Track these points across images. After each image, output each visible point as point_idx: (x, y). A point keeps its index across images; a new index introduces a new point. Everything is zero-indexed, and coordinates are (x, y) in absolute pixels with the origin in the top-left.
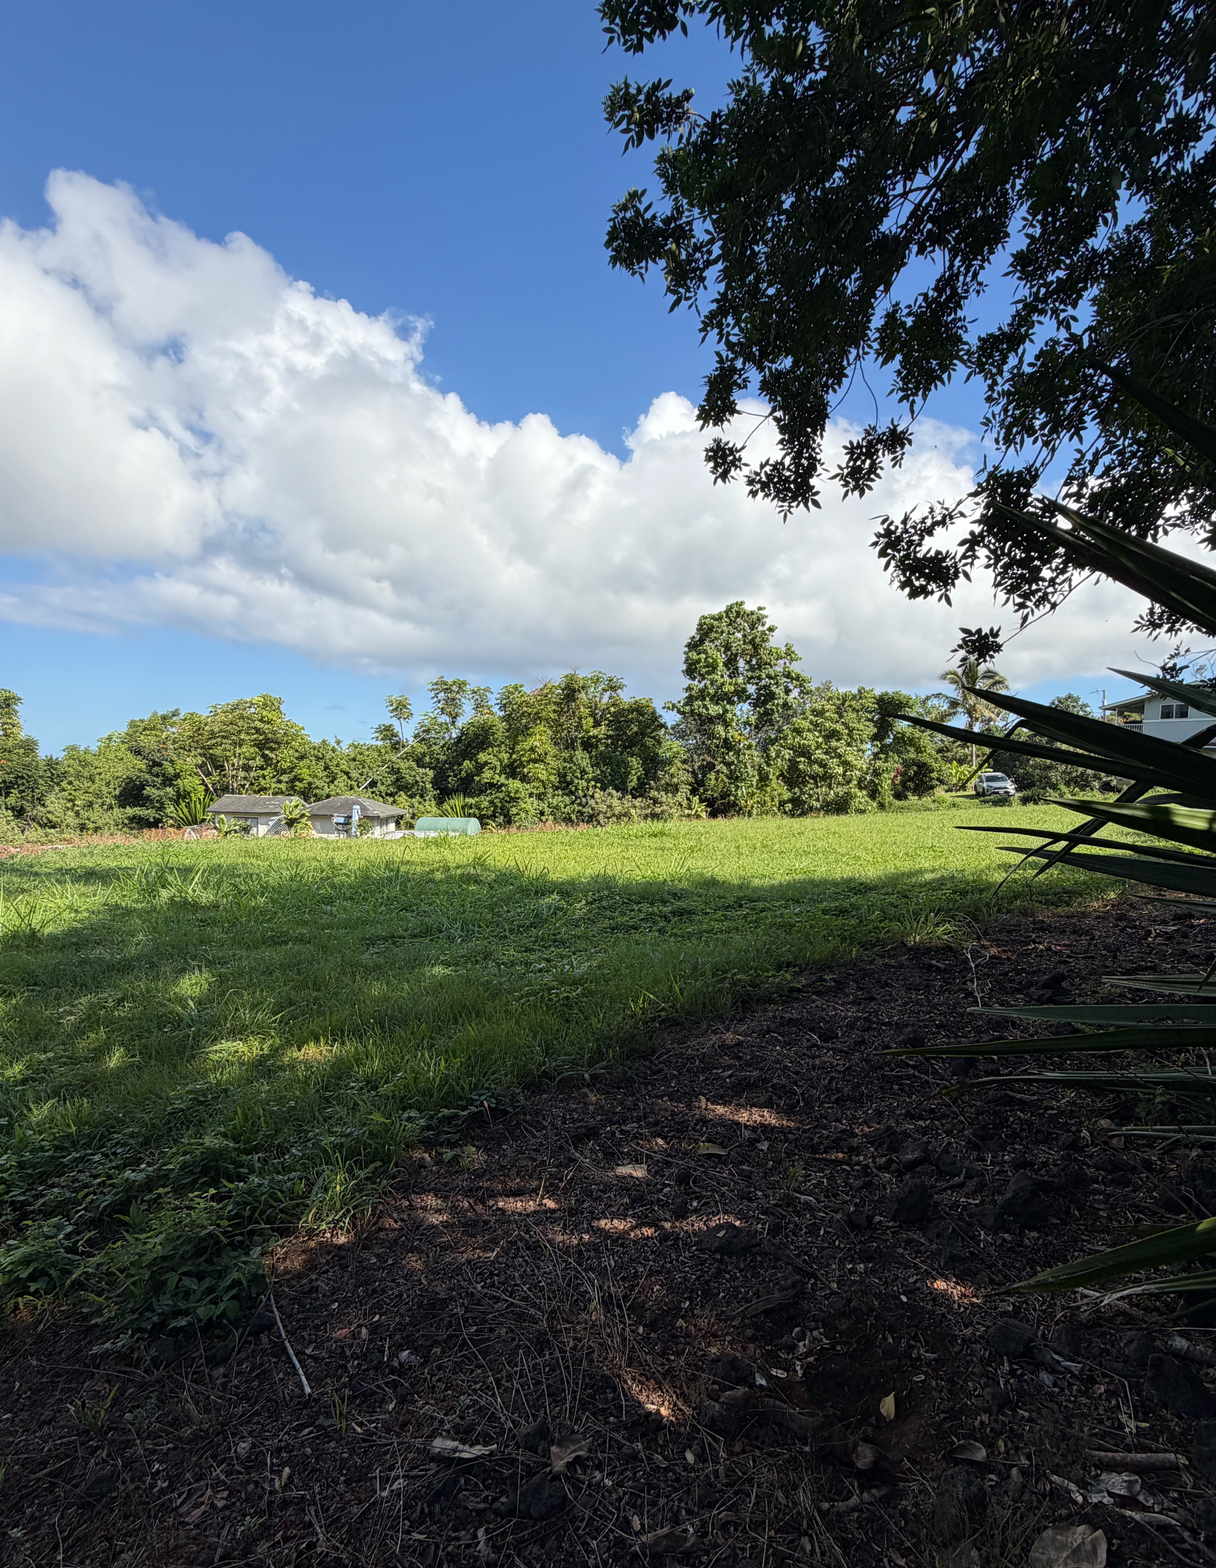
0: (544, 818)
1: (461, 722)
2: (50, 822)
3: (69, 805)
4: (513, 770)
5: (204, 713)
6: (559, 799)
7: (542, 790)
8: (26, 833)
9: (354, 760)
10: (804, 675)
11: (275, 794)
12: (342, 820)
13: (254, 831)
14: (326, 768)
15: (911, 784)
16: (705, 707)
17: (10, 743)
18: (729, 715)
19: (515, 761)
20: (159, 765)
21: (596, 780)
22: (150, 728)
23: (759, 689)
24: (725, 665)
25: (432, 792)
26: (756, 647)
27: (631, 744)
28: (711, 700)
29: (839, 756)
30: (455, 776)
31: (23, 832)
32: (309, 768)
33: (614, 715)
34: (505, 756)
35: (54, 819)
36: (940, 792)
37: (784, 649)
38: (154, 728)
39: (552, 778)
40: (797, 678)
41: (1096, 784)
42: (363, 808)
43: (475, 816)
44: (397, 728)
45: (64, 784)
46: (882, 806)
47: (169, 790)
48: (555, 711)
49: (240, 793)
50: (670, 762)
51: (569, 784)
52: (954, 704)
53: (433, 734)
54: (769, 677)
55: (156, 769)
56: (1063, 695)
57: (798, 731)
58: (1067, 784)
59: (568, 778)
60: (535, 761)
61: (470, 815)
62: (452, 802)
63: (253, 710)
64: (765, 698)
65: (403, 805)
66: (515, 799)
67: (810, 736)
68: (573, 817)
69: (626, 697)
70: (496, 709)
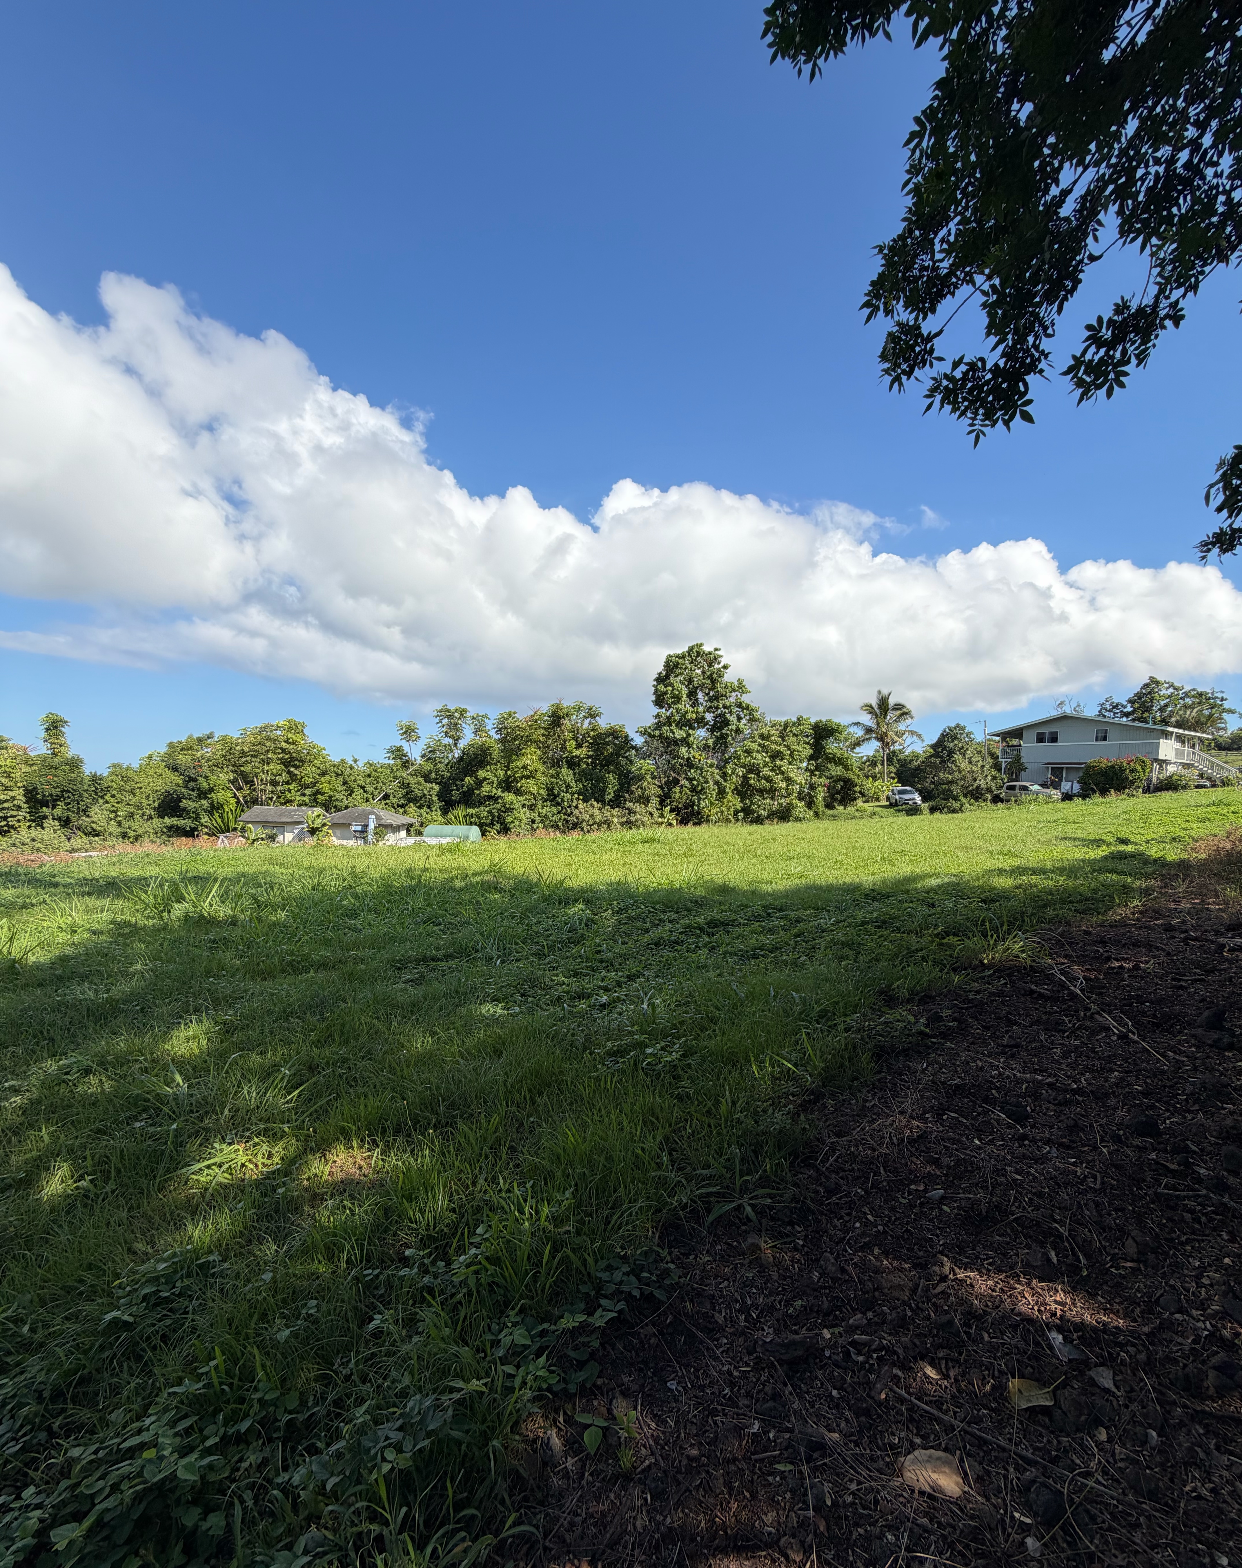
0: (535, 826)
1: (462, 744)
2: (94, 830)
3: (112, 815)
4: (508, 785)
5: (235, 735)
6: (548, 810)
7: (533, 801)
8: (72, 840)
9: (369, 776)
10: (753, 705)
11: (299, 805)
12: (359, 828)
13: (280, 838)
14: (345, 783)
15: (838, 797)
16: (672, 731)
17: (56, 760)
18: (691, 739)
19: (510, 777)
20: (195, 780)
21: (579, 793)
22: (186, 748)
23: (716, 717)
24: (688, 696)
25: (437, 805)
26: (713, 682)
27: (608, 762)
28: (677, 725)
29: (783, 773)
30: (458, 790)
31: (69, 840)
32: (329, 783)
33: (593, 738)
34: (501, 773)
35: (98, 829)
36: (860, 803)
37: (736, 684)
38: (191, 748)
39: (542, 792)
40: (747, 708)
41: (989, 796)
42: (378, 818)
43: (476, 824)
44: (406, 749)
45: (108, 797)
46: (817, 814)
47: (204, 802)
48: (543, 735)
49: (268, 805)
50: (641, 778)
51: (556, 796)
52: (869, 730)
53: (438, 754)
54: (725, 707)
55: (191, 784)
56: (953, 725)
57: (748, 752)
58: (965, 796)
59: (556, 792)
60: (527, 777)
61: (471, 824)
62: (455, 812)
63: (279, 733)
64: (721, 723)
65: (412, 815)
66: (510, 810)
67: (759, 756)
68: (560, 824)
69: (603, 723)
70: (492, 733)
